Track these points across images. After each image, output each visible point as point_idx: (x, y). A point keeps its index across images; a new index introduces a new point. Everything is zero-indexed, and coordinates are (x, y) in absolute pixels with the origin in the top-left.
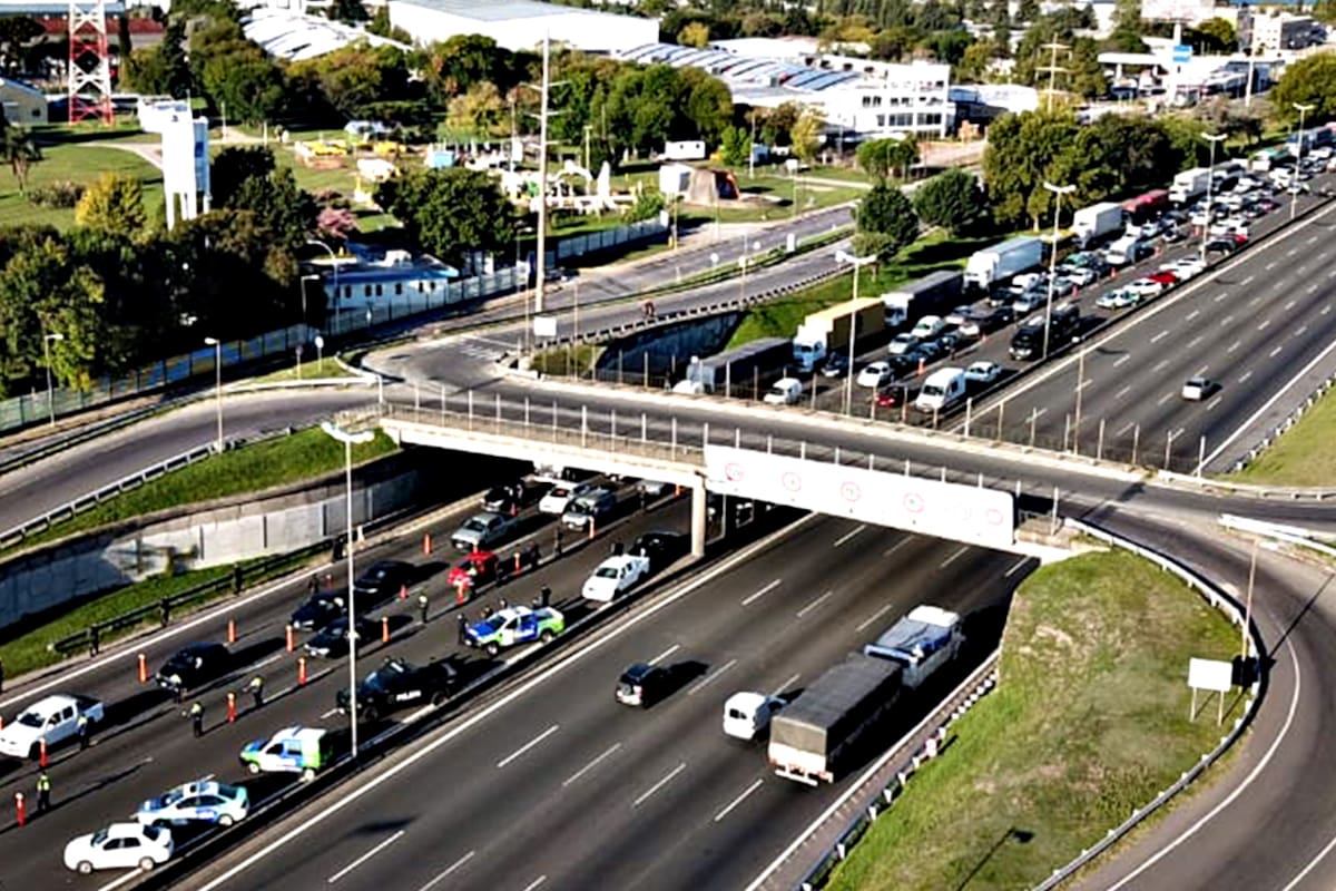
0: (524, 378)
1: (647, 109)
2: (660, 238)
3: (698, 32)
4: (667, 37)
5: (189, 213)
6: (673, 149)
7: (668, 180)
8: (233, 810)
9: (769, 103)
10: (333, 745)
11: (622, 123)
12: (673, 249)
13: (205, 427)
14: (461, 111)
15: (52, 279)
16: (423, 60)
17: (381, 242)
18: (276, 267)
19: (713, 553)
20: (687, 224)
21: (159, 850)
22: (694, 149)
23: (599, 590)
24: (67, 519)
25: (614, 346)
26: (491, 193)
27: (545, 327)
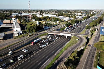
0: (53, 31)
1: (56, 20)
2: (57, 25)
3: (58, 16)
4: (56, 16)
5: (38, 25)
6: (57, 21)
7: (57, 23)
8: (45, 45)
9: (61, 19)
10: (48, 43)
11: (55, 20)
12: (58, 26)
13: (41, 33)
14: (48, 20)
15: (34, 28)
16: (45, 17)
17: (45, 26)
18: (42, 27)
19: (61, 37)
20: (58, 25)
21: (43, 47)
22: (58, 21)
23: (57, 38)
24: (37, 37)
25: (56, 30)
26: (50, 24)
27: (53, 29)
